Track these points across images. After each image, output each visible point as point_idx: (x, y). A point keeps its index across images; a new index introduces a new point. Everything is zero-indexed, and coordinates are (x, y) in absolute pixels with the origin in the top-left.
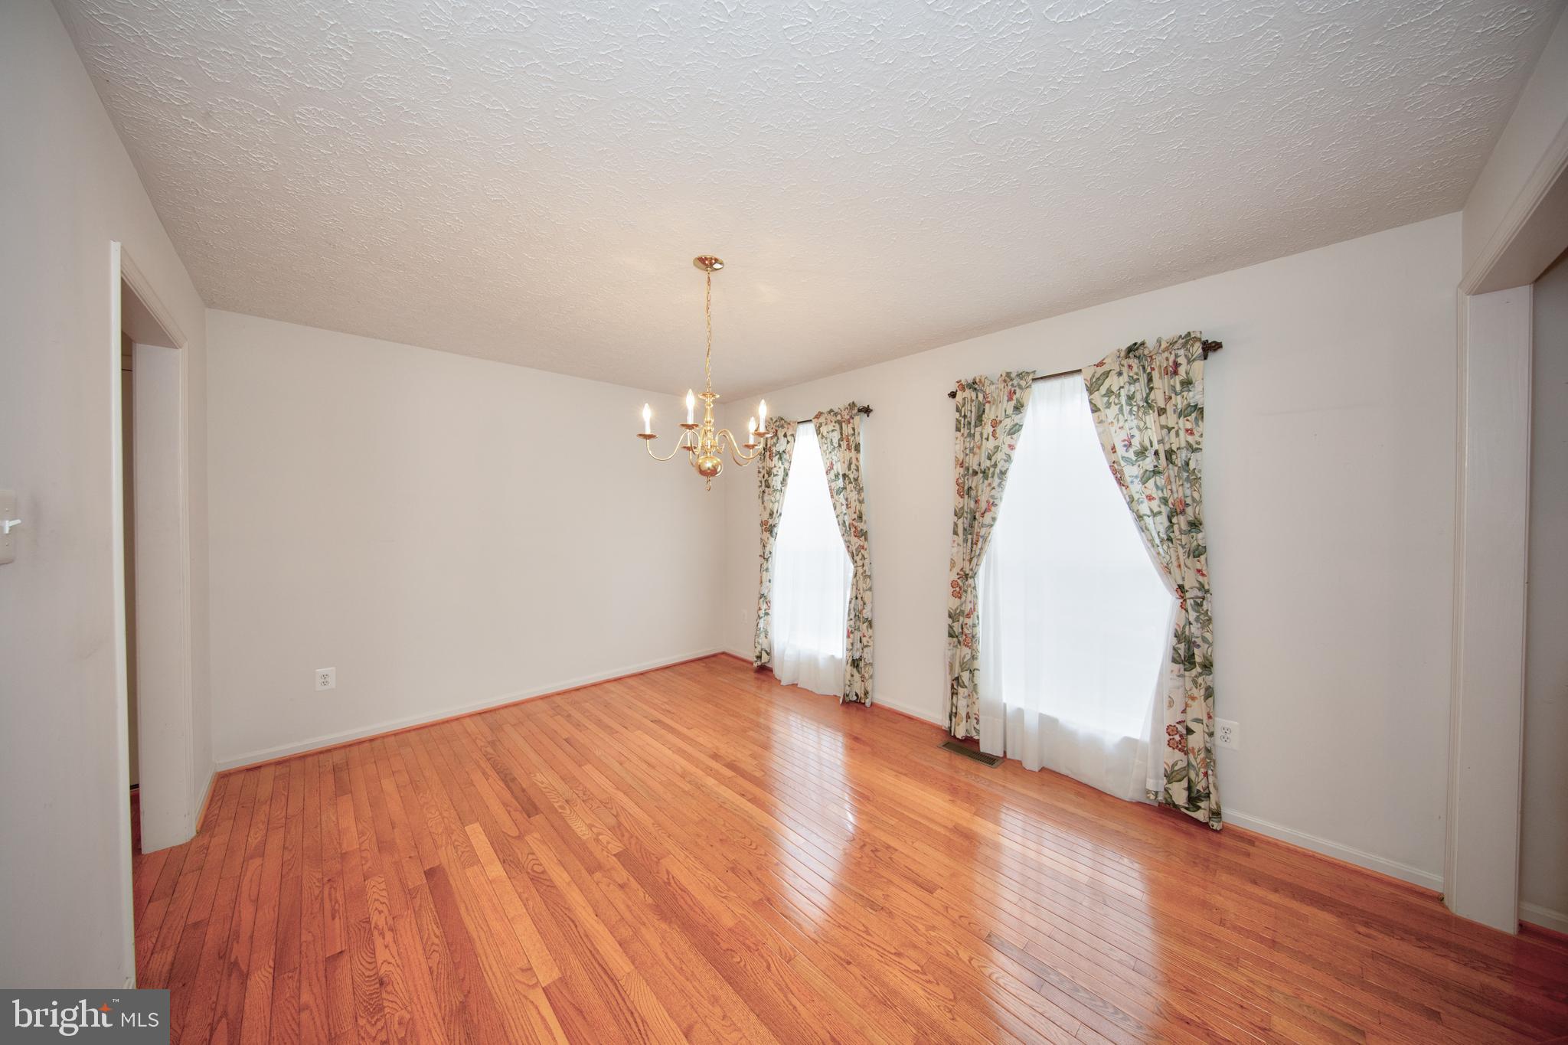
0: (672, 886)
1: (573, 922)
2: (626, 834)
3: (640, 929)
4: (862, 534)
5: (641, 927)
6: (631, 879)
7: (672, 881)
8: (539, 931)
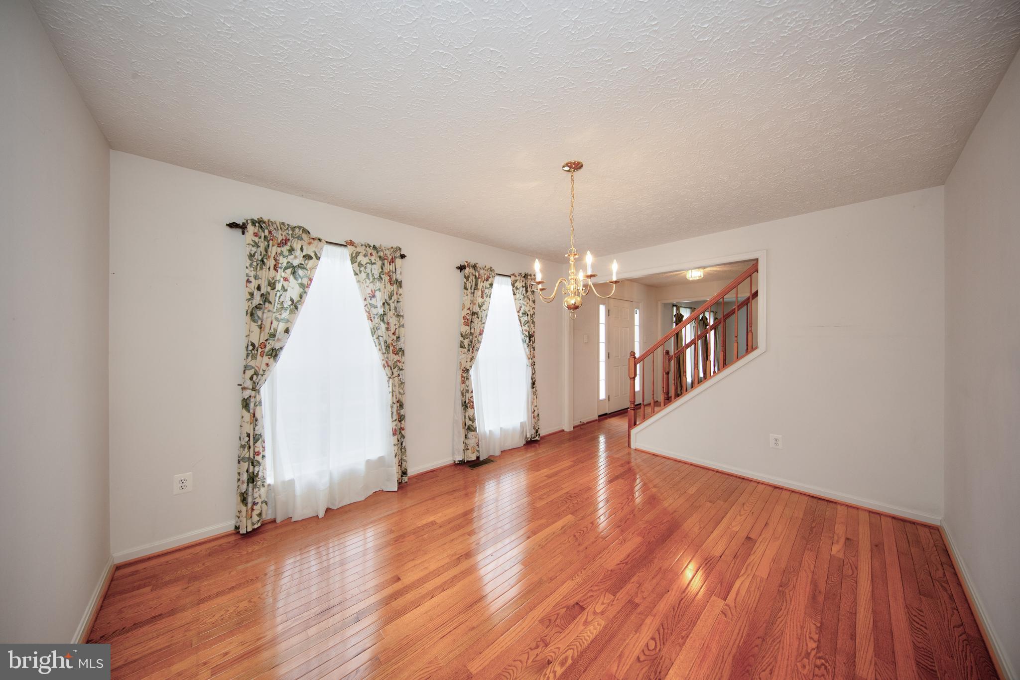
0: (628, 562)
1: (680, 602)
2: (590, 594)
3: (664, 570)
4: (400, 351)
5: (663, 569)
6: (632, 581)
7: (624, 561)
8: (698, 618)
